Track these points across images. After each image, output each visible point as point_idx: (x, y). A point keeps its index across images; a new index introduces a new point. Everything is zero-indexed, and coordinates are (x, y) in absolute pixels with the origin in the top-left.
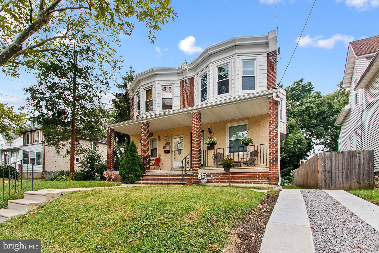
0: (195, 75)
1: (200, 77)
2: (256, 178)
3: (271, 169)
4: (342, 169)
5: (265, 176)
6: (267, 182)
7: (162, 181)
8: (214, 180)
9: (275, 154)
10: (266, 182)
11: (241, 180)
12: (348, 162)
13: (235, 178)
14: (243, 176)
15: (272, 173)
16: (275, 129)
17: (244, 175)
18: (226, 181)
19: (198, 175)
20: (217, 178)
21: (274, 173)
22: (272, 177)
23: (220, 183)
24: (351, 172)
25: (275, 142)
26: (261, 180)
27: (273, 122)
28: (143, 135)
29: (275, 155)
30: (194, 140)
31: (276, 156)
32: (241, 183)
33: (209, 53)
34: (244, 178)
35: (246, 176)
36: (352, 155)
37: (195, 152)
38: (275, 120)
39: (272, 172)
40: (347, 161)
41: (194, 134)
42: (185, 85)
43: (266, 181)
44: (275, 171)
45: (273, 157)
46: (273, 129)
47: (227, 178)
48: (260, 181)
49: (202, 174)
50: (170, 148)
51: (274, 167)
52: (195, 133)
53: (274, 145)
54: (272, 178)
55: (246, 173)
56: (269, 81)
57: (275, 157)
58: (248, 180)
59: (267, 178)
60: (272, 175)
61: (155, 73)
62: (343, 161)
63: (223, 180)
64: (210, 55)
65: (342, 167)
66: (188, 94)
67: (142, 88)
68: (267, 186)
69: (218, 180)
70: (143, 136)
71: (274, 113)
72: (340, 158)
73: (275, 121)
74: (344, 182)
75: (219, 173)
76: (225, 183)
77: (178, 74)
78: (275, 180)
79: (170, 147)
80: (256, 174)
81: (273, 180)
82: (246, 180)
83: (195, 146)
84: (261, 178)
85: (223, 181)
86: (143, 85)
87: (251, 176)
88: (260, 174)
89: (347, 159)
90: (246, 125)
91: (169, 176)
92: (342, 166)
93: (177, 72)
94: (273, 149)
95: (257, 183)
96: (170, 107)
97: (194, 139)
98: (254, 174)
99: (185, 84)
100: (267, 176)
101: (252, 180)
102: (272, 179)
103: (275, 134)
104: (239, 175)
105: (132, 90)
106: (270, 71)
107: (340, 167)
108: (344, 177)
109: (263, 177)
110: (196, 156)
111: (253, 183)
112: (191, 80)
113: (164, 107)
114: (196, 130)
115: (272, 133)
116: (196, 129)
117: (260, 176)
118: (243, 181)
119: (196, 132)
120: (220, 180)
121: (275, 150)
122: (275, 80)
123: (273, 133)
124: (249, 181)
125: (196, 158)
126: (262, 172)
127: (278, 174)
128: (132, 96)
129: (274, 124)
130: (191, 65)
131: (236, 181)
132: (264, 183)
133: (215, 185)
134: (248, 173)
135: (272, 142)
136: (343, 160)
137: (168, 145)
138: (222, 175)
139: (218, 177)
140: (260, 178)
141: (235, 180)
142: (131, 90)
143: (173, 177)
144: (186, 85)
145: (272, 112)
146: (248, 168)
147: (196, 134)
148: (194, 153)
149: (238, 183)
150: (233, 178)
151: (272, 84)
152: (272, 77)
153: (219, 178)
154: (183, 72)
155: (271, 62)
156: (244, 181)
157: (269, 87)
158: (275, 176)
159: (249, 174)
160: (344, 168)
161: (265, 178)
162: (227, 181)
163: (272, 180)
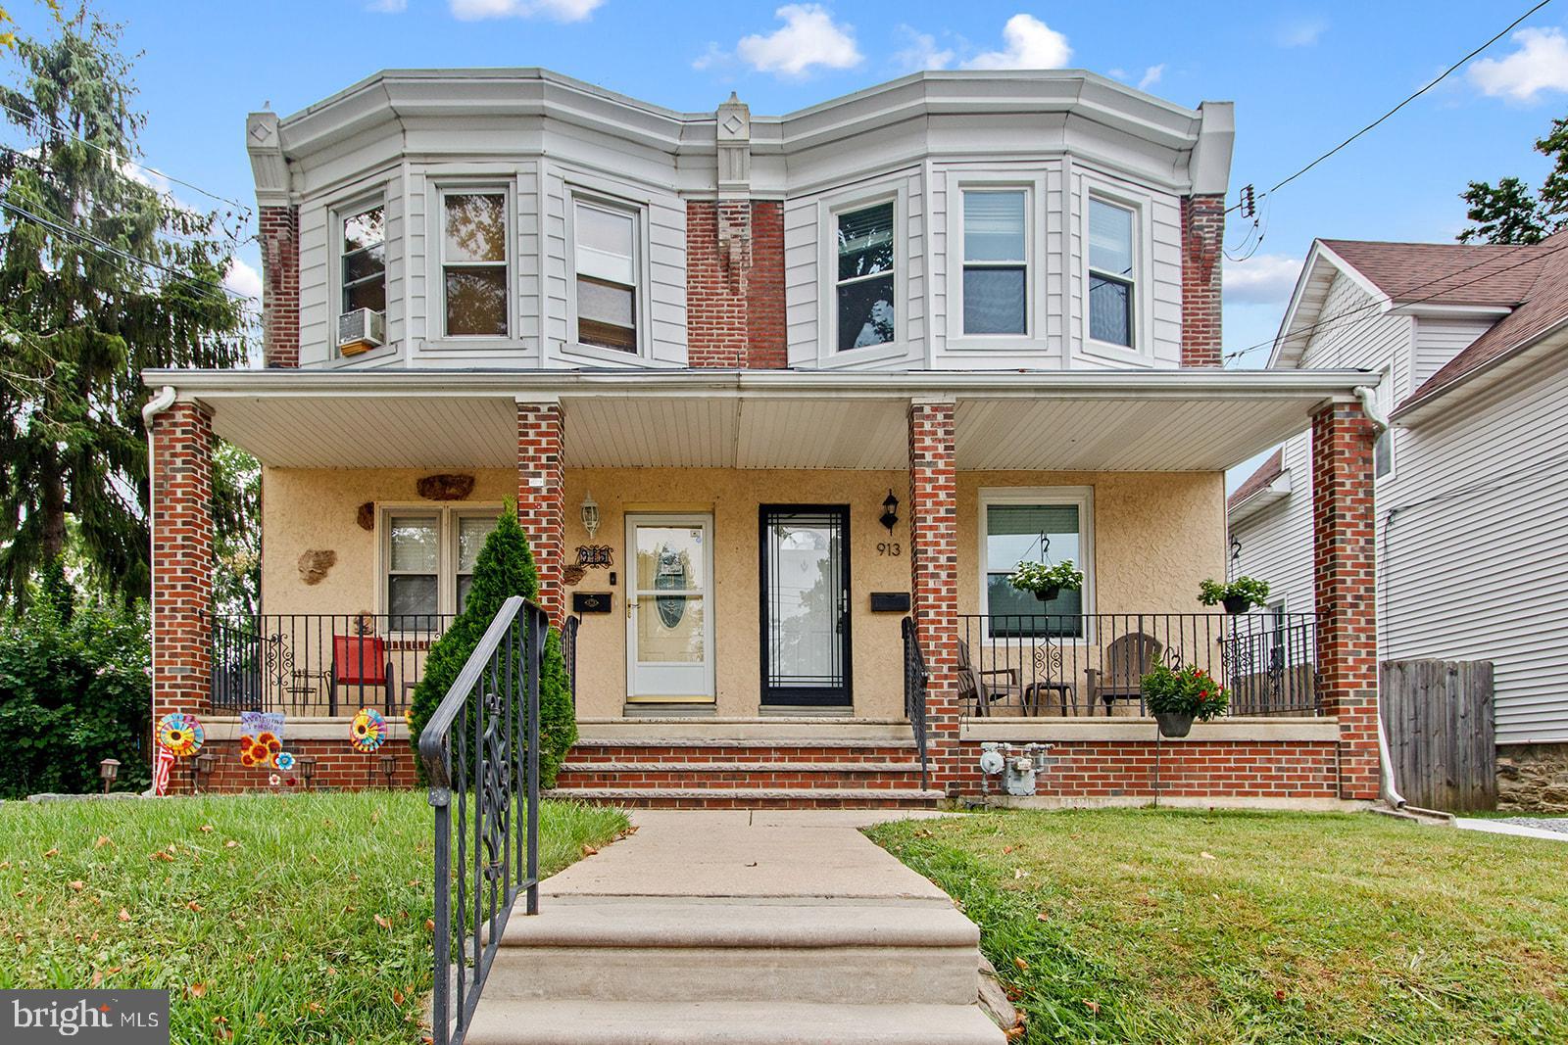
0: (795, 195)
1: (832, 210)
2: (1279, 769)
3: (1348, 728)
4: (1401, 730)
5: (1319, 762)
6: (1329, 786)
7: (749, 786)
8: (1051, 777)
9: (1363, 661)
10: (1325, 790)
11: (1205, 778)
12: (1418, 704)
13: (1169, 769)
14: (1212, 761)
15: (1353, 748)
16: (1363, 549)
17: (1219, 753)
18: (1121, 785)
19: (980, 752)
20: (1071, 769)
21: (1363, 748)
22: (1353, 766)
23: (1090, 793)
24: (1428, 743)
25: (1362, 608)
26: (1300, 778)
27: (1354, 517)
28: (534, 482)
29: (1364, 669)
30: (930, 554)
31: (1368, 670)
32: (1204, 794)
33: (929, 100)
34: (1218, 769)
35: (1228, 761)
36: (1430, 678)
37: (940, 622)
38: (1361, 510)
39: (1353, 742)
40: (1415, 699)
41: (930, 522)
42: (725, 231)
43: (1325, 783)
44: (1365, 740)
45: (1355, 676)
46: (1352, 550)
47: (1128, 769)
48: (1295, 786)
49: (1009, 747)
50: (613, 583)
51: (1360, 720)
52: (936, 519)
53: (1359, 622)
54: (1352, 771)
55: (1229, 743)
56: (1189, 322)
57: (1364, 676)
58: (1237, 778)
59: (1329, 770)
60: (1353, 759)
61: (546, 103)
62: (1401, 701)
63: (1107, 777)
64: (929, 114)
65: (1401, 724)
66: (743, 286)
67: (422, 169)
68: (1332, 807)
69: (1074, 777)
70: (537, 490)
71: (1356, 477)
72: (1394, 686)
73: (1363, 517)
74: (1407, 783)
75: (1080, 743)
76: (1115, 794)
77: (676, 155)
78: (1366, 778)
79: (613, 575)
80: (1277, 753)
81: (1357, 779)
82: (1230, 777)
83: (937, 591)
84: (1303, 770)
85: (1104, 785)
86: (427, 155)
87: (1254, 761)
88: (1293, 753)
89: (1415, 692)
90: (1076, 508)
91: (774, 755)
92: (1401, 719)
93: (678, 142)
94: (1358, 638)
95: (1282, 795)
96: (626, 339)
97: (930, 549)
98: (1269, 753)
99: (723, 224)
100: (1327, 761)
101: (1259, 781)
102: (1354, 776)
103: (1362, 571)
104: (1193, 753)
105: (288, 161)
106: (1194, 279)
107: (1393, 723)
108: (1406, 762)
109: (1310, 765)
110: (945, 645)
111: (1265, 794)
112: (767, 216)
113: (592, 332)
114: (940, 504)
115: (1349, 568)
116: (942, 496)
117: (1298, 761)
118: (1212, 785)
119: (942, 514)
120: (1090, 777)
121: (1366, 645)
122: (1213, 326)
123: (1354, 565)
124: (1269, 786)
125: (945, 655)
126: (1305, 743)
127: (1379, 754)
128: (284, 203)
129: (1357, 525)
130: (779, 130)
131: (1177, 785)
132: (1317, 795)
133: (1063, 805)
134: (1238, 743)
135: (1354, 606)
136: (1401, 696)
137: (595, 564)
138: (1100, 753)
139: (1075, 761)
140: (1295, 770)
141: (1172, 778)
142: (280, 162)
143: (809, 760)
144: (734, 231)
145: (1347, 471)
146: (1239, 723)
147: (942, 525)
148: (932, 628)
149: (1188, 794)
150: (1161, 769)
151: (1200, 340)
152: (1200, 306)
153: (1080, 769)
154: (722, 154)
155: (1200, 238)
156: (1218, 785)
157: (1189, 348)
158: (1368, 762)
159: (1243, 752)
160: (1405, 725)
161: (1320, 770)
162: (1129, 785)
163: (1354, 782)
